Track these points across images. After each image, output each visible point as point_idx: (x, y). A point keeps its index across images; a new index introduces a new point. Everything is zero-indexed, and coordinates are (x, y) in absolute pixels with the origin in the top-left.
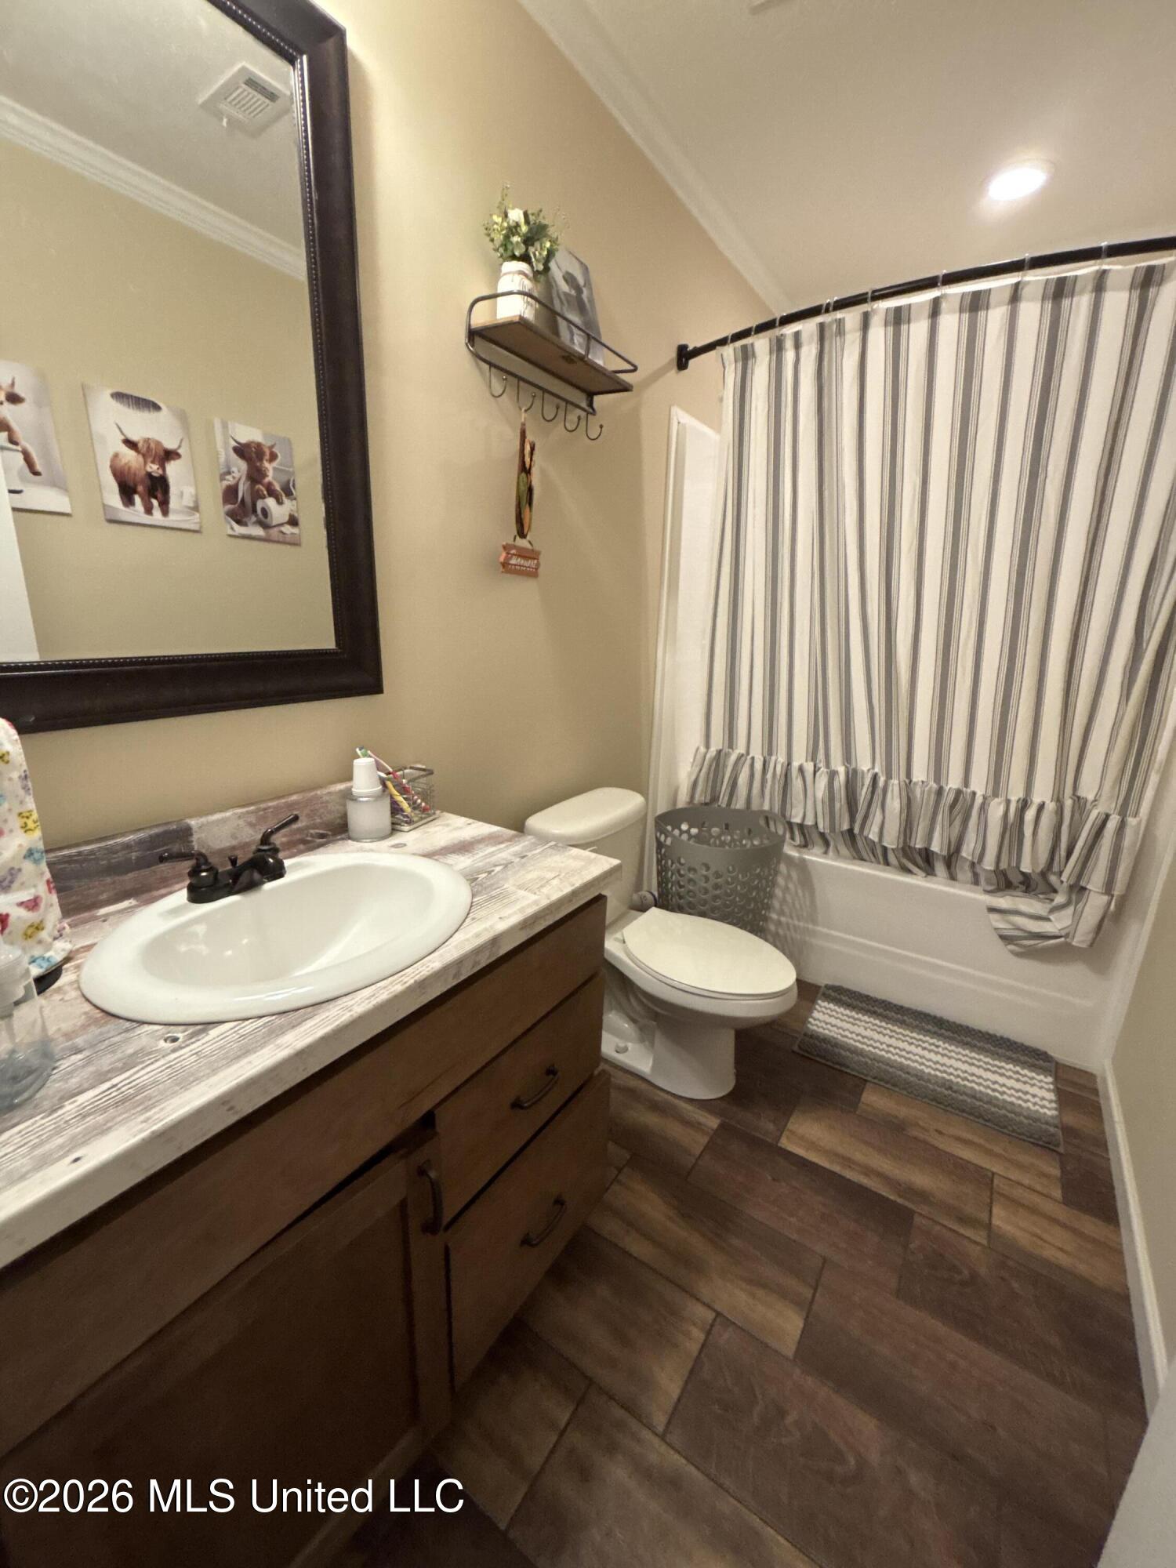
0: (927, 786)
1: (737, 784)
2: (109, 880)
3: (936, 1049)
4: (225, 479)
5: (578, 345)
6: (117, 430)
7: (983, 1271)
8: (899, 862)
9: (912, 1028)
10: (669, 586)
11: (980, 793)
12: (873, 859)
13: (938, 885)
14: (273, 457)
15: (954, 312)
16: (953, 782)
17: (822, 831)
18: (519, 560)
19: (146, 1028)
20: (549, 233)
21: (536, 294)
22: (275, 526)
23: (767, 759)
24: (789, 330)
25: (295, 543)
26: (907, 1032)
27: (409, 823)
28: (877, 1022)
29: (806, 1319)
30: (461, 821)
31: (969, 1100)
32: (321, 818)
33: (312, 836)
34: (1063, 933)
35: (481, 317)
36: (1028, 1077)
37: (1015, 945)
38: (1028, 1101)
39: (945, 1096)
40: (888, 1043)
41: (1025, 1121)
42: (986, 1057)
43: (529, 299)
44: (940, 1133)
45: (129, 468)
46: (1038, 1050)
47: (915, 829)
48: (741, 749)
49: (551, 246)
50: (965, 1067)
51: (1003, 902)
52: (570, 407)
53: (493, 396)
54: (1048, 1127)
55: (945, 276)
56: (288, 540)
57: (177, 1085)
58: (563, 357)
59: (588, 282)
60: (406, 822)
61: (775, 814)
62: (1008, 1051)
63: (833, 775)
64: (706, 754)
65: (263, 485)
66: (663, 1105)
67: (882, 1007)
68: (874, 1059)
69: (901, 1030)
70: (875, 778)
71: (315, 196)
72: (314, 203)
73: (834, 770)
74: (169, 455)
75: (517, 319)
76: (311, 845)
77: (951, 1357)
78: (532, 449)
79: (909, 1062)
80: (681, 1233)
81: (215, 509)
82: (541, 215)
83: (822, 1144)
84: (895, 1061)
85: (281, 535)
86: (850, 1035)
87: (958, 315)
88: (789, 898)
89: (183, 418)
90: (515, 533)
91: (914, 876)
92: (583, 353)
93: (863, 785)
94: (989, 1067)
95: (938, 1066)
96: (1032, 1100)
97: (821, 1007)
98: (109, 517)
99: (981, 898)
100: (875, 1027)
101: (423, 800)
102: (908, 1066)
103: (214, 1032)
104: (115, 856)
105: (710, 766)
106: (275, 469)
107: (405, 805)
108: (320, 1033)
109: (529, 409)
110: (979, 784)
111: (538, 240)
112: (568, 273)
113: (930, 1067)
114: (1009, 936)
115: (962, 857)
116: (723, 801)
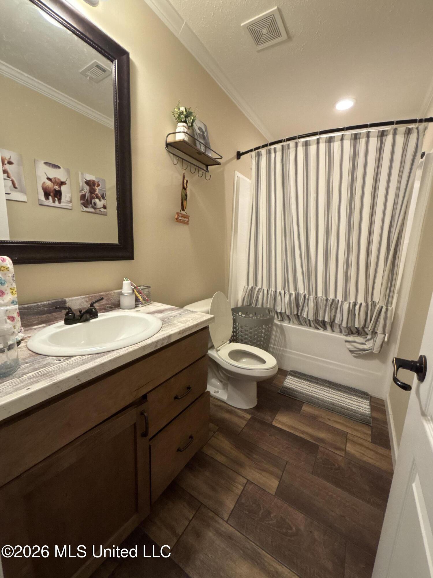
0: (322, 298)
1: (258, 299)
2: (37, 317)
3: (329, 392)
4: (81, 192)
5: (203, 149)
6: (45, 174)
7: (342, 465)
8: (315, 326)
9: (321, 385)
10: (234, 231)
11: (340, 300)
12: (305, 325)
13: (328, 333)
14: (99, 185)
15: (324, 143)
16: (331, 296)
17: (287, 314)
18: (182, 218)
19: (50, 357)
20: (193, 115)
21: (189, 133)
22: (98, 209)
23: (269, 290)
24: (273, 147)
25: (105, 215)
26: (319, 386)
27: (142, 304)
28: (308, 383)
29: (280, 482)
30: (160, 304)
31: (340, 409)
32: (111, 301)
33: (107, 307)
34: (370, 349)
35: (170, 139)
36: (361, 401)
37: (354, 353)
38: (360, 409)
39: (332, 407)
40: (312, 390)
41: (359, 416)
42: (346, 394)
43: (186, 134)
44: (329, 419)
45: (48, 187)
46: (364, 392)
47: (319, 314)
48: (259, 286)
49: (193, 118)
50: (339, 398)
51: (350, 338)
52: (200, 169)
53: (174, 164)
54: (367, 417)
55: (320, 132)
56: (102, 214)
57: (61, 371)
58: (197, 153)
59: (206, 130)
60: (141, 304)
61: (271, 308)
62: (354, 392)
63: (291, 295)
64: (248, 288)
65: (94, 195)
66: (231, 411)
67: (310, 378)
68: (307, 395)
69: (317, 386)
70: (305, 296)
71: (118, 101)
72: (117, 103)
73: (291, 293)
74: (62, 183)
75: (182, 140)
76: (107, 310)
77: (330, 494)
78: (187, 182)
79: (319, 396)
80: (235, 453)
81: (77, 201)
82: (191, 109)
83: (287, 424)
84: (314, 396)
85: (100, 211)
86: (298, 387)
87: (325, 144)
88: (277, 339)
89: (68, 171)
90: (181, 209)
91: (320, 330)
92: (204, 152)
93: (301, 298)
94: (347, 398)
95: (329, 398)
96: (362, 408)
97: (288, 378)
98: (40, 204)
99: (343, 337)
100: (307, 385)
101: (146, 297)
102: (319, 397)
103: (73, 359)
104: (40, 308)
105: (249, 292)
106: (99, 189)
107: (140, 298)
108: (110, 359)
109: (186, 169)
110: (340, 297)
111: (189, 116)
112: (199, 127)
113: (326, 398)
114: (353, 350)
115: (336, 323)
116: (254, 305)
